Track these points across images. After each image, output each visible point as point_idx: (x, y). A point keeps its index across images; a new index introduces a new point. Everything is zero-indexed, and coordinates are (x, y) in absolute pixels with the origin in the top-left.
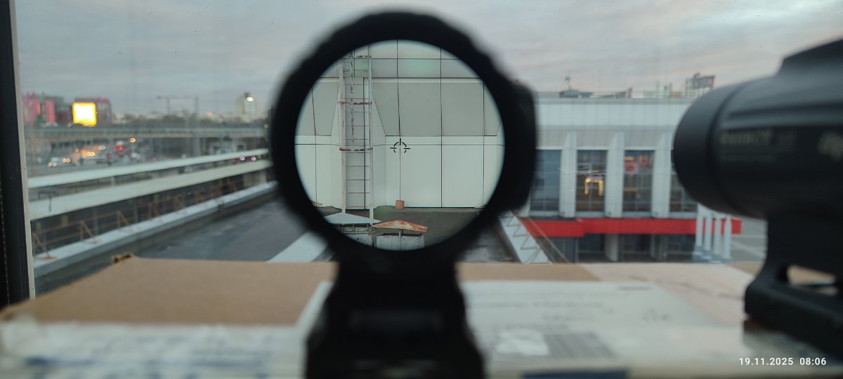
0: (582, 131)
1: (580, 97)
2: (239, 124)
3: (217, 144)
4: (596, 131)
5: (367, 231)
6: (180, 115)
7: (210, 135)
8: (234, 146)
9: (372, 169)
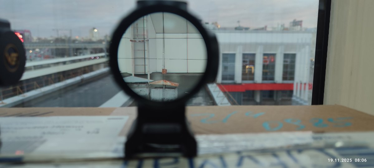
0: (245, 45)
1: (244, 30)
2: (90, 42)
3: (81, 51)
4: (251, 45)
5: (146, 86)
6: (63, 38)
7: (77, 47)
8: (89, 52)
9: (149, 52)
